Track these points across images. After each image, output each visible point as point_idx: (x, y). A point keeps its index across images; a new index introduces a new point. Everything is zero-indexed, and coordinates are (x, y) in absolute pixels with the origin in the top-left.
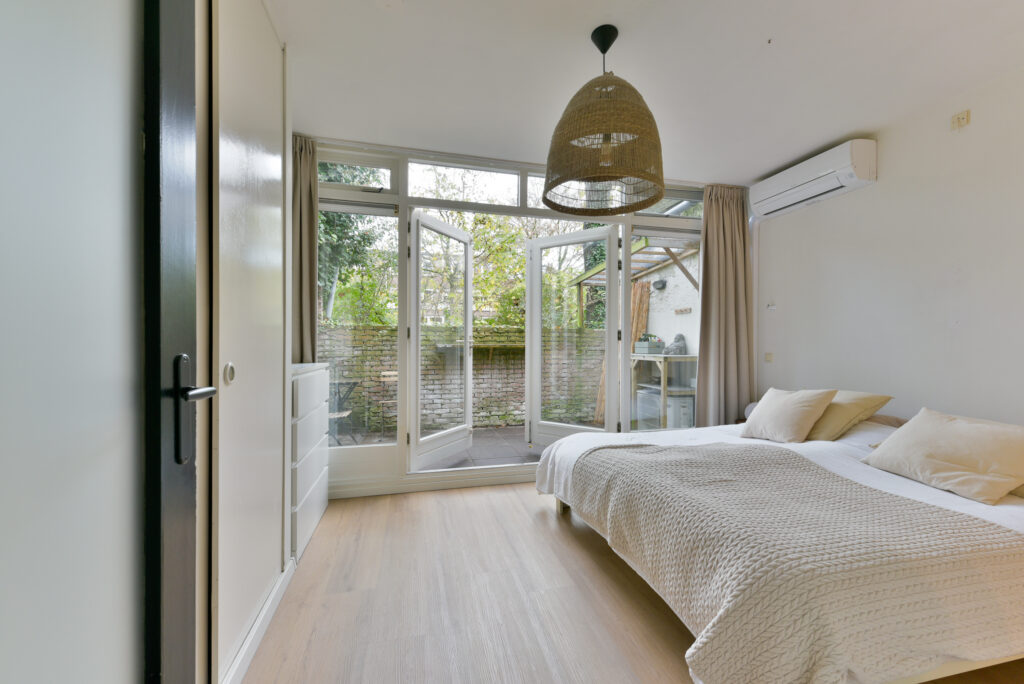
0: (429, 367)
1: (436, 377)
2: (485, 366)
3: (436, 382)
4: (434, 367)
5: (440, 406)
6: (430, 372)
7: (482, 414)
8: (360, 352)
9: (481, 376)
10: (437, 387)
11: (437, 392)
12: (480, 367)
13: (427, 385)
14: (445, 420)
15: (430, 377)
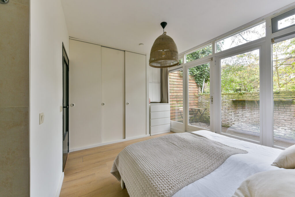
0: (230, 107)
1: (233, 110)
2: (255, 108)
3: (232, 112)
4: (232, 107)
5: (234, 121)
6: (230, 109)
7: (253, 127)
8: (208, 101)
9: (252, 112)
10: (232, 114)
11: (233, 116)
12: (253, 108)
13: (229, 113)
14: (236, 126)
15: (230, 110)
